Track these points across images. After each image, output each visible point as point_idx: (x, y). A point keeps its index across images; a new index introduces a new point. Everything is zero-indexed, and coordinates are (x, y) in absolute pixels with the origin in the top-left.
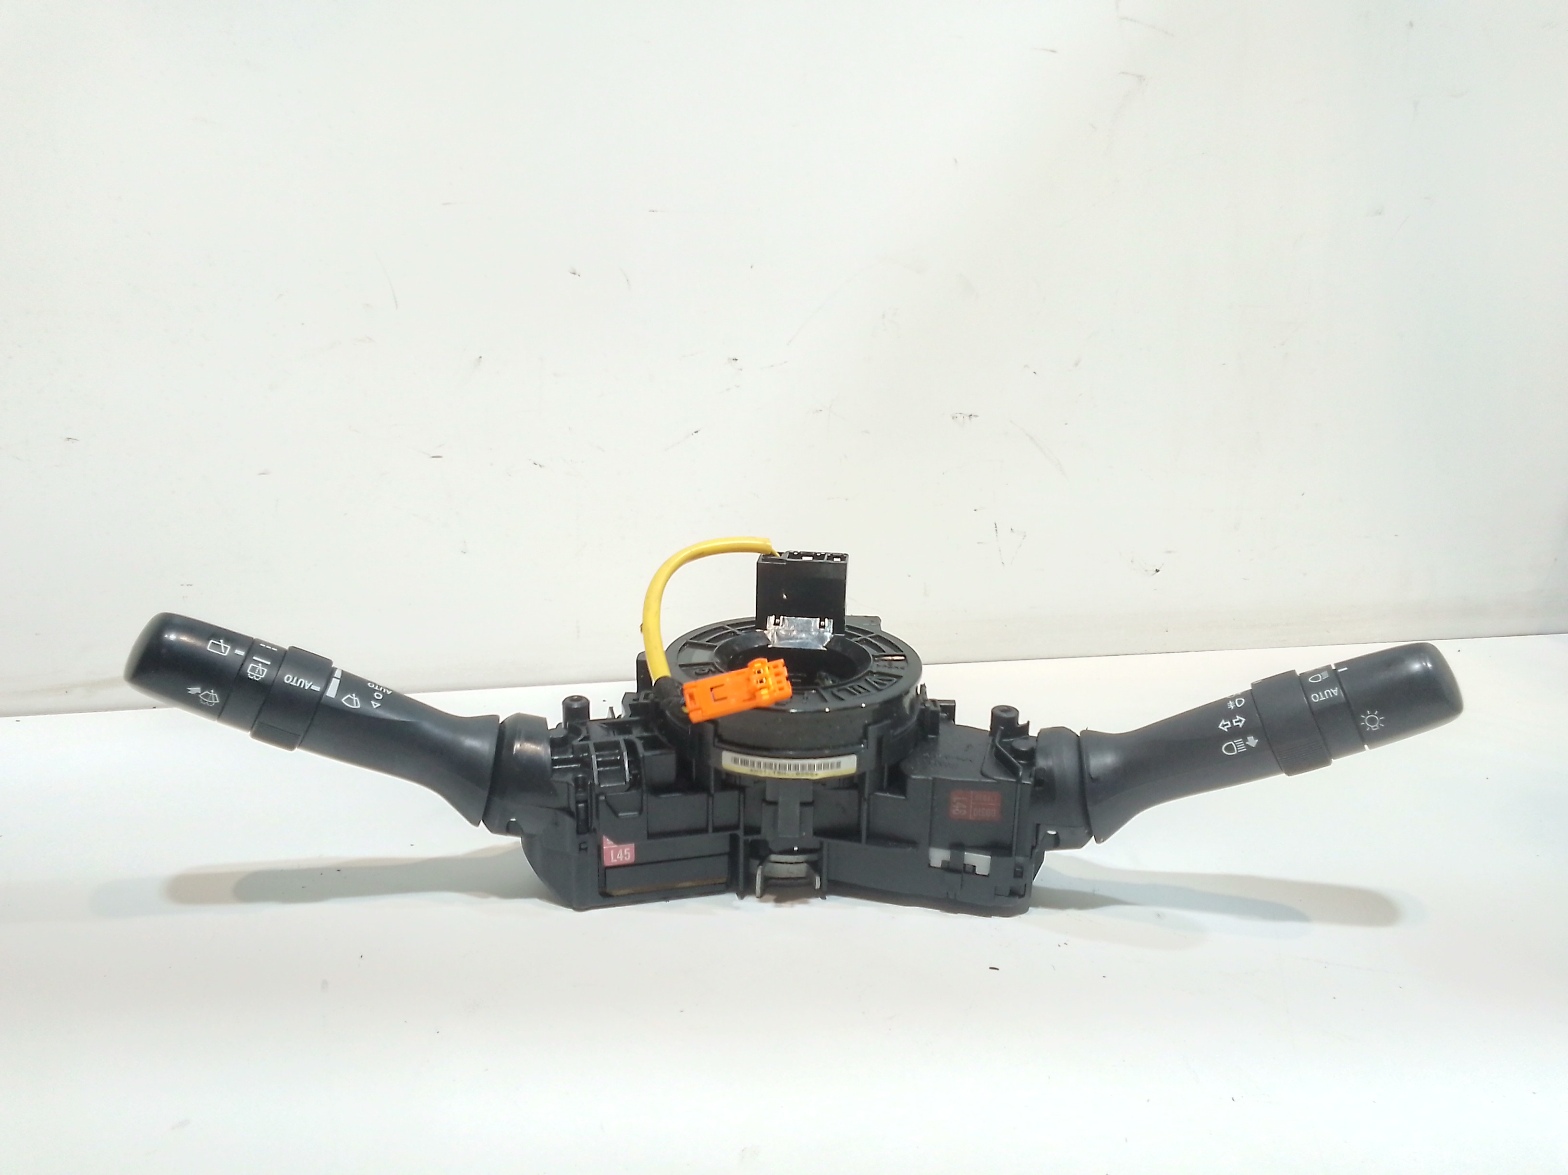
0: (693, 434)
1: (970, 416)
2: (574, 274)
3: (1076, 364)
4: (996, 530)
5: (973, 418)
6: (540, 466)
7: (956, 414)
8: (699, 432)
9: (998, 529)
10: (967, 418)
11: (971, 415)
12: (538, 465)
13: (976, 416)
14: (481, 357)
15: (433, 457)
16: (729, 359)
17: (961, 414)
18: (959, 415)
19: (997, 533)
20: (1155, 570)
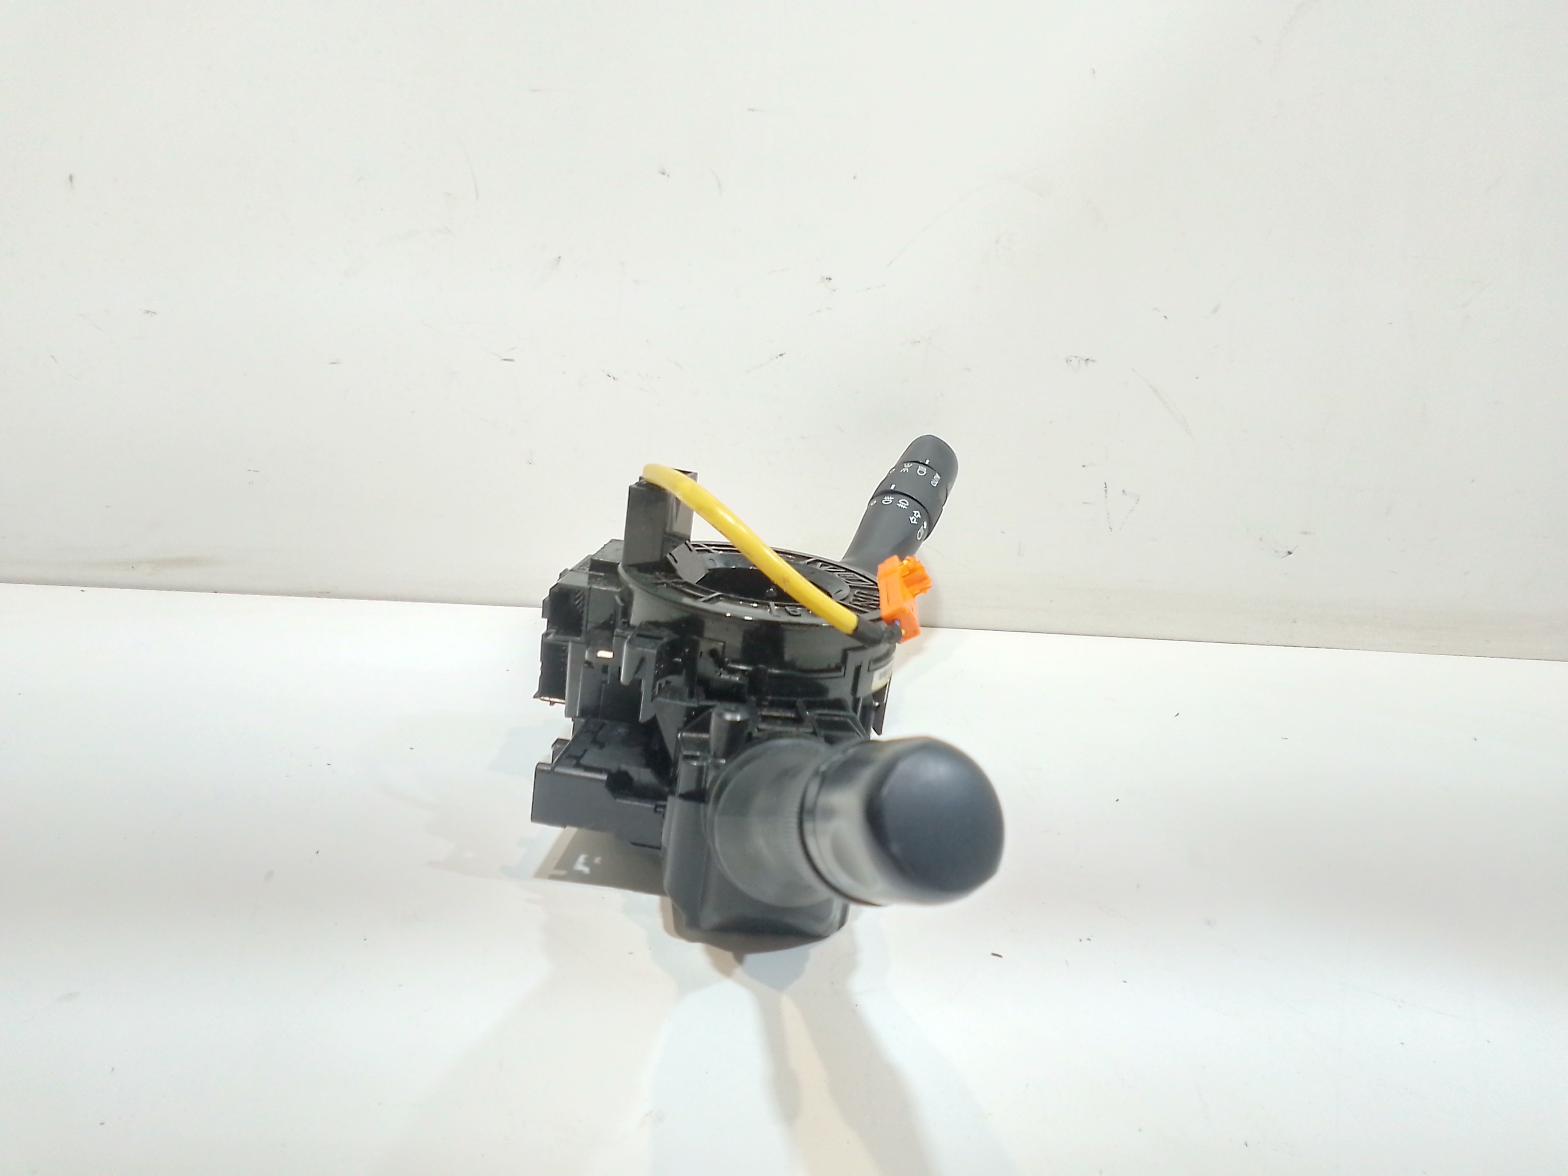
0: (777, 358)
1: (1086, 360)
2: (663, 174)
3: (1215, 311)
4: (1106, 490)
5: (1090, 364)
6: (614, 378)
7: (1071, 356)
8: (784, 356)
9: (1108, 489)
10: (1083, 362)
11: (1088, 359)
12: (612, 378)
13: (1093, 361)
14: (560, 257)
15: (505, 360)
16: (822, 278)
17: (1076, 357)
18: (1073, 359)
19: (1106, 494)
20: (1287, 551)
